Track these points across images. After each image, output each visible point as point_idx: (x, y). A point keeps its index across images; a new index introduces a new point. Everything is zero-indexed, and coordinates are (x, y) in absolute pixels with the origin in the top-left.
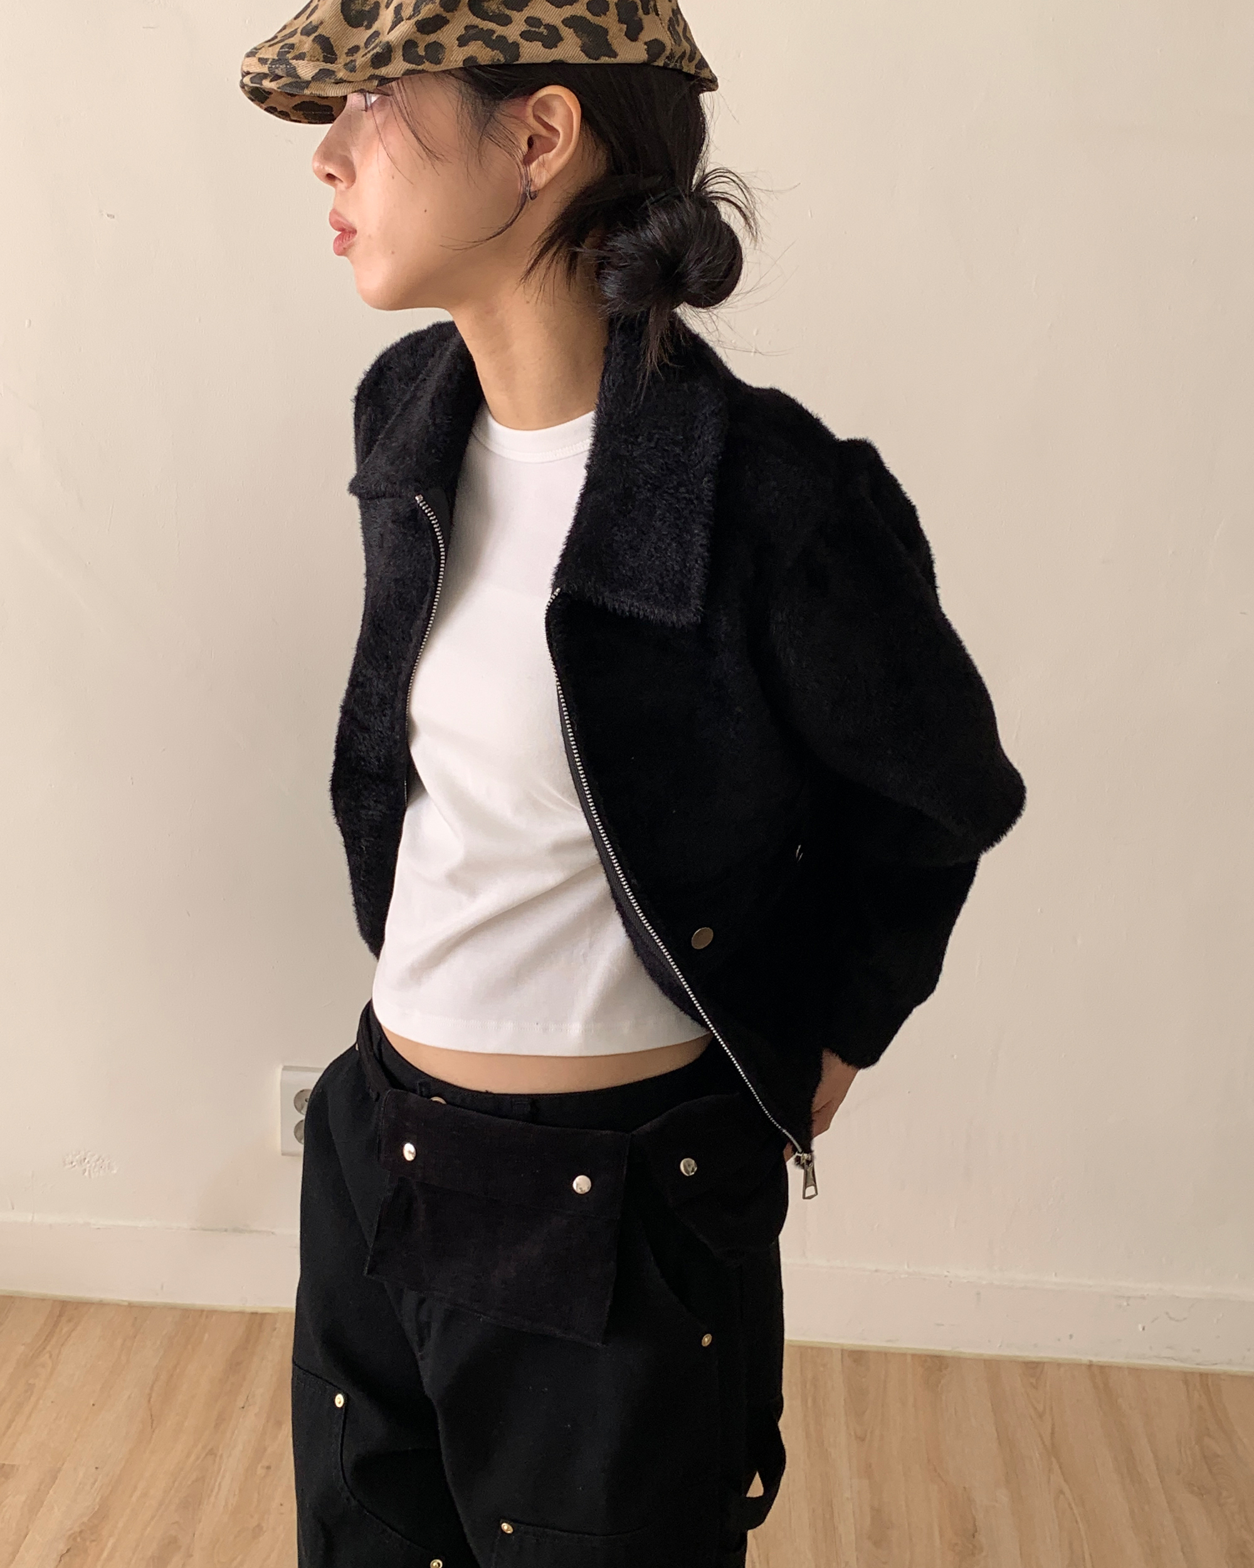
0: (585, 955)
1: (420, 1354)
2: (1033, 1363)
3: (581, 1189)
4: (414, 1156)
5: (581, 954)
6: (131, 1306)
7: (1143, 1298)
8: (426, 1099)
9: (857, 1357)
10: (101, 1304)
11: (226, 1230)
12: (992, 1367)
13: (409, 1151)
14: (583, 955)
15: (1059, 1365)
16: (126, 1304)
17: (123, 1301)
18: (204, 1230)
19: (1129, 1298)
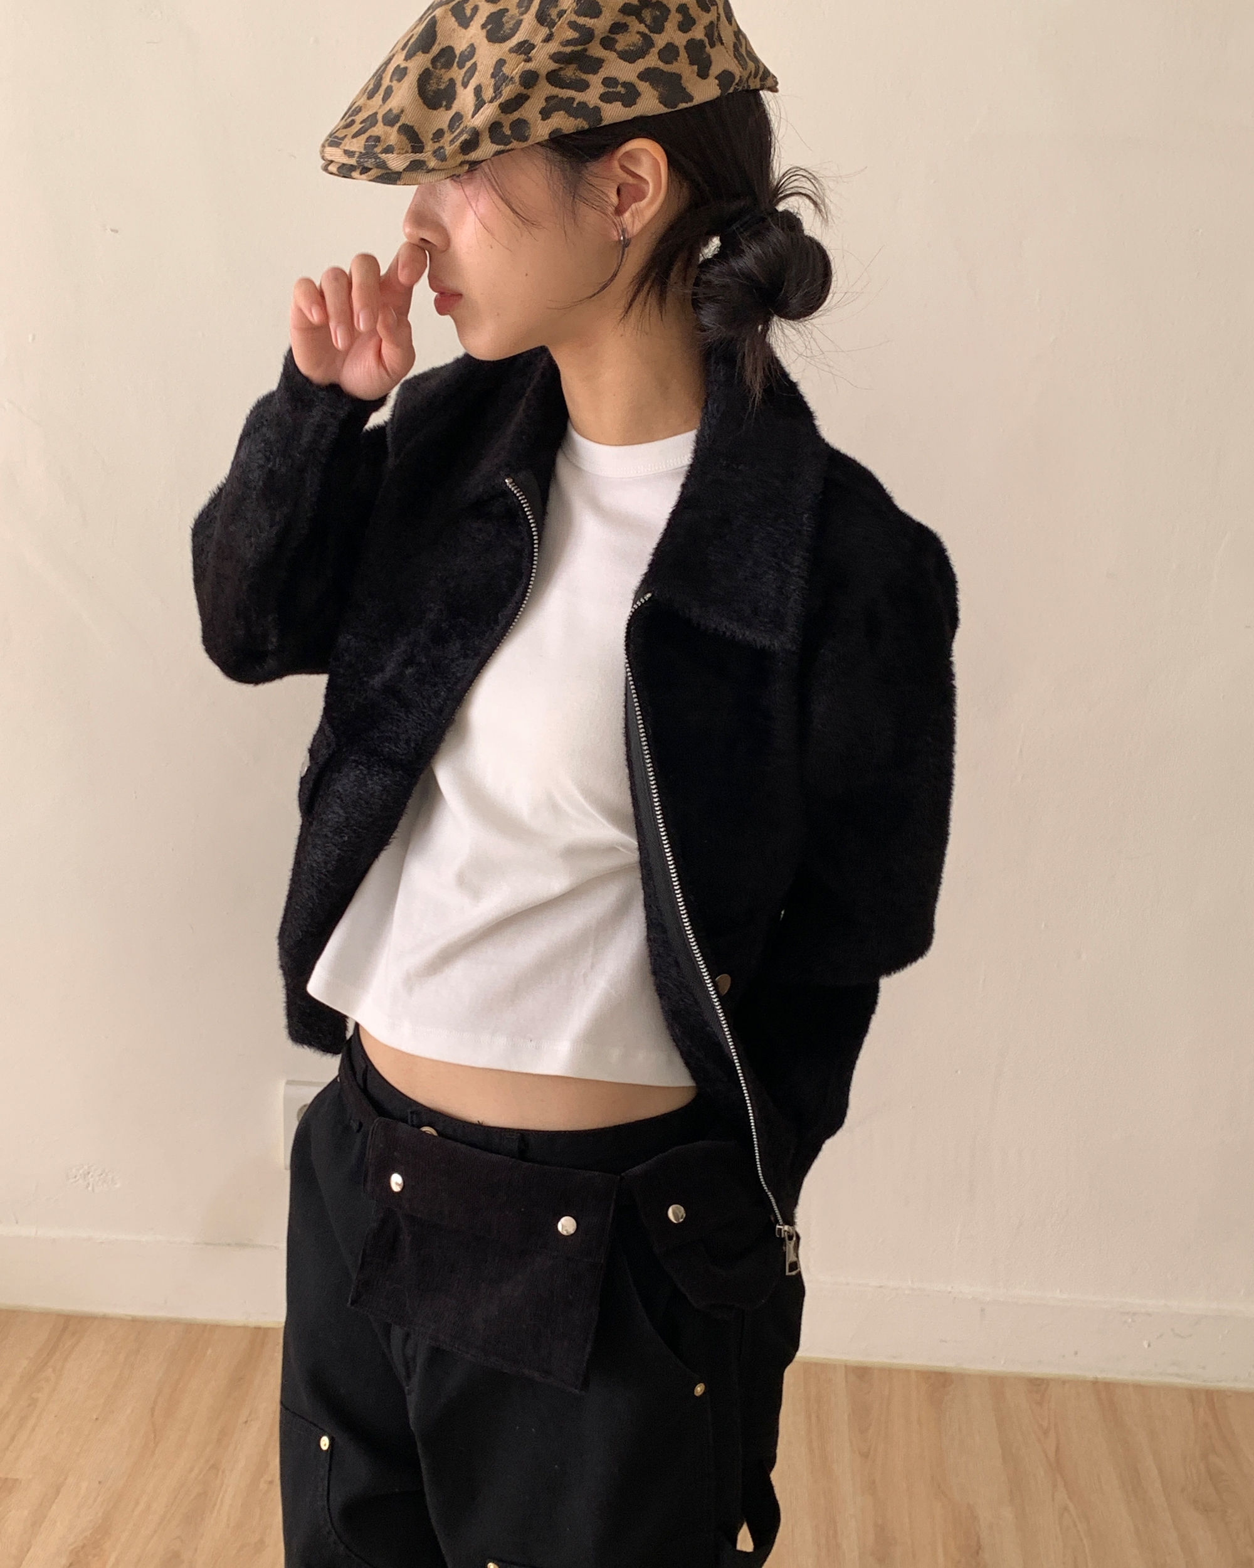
0: (585, 975)
1: (407, 1388)
2: (1037, 1379)
3: (566, 1230)
4: (401, 1187)
5: (582, 973)
6: (134, 1320)
7: (1149, 1315)
8: (416, 1129)
9: (861, 1373)
10: (105, 1318)
11: (229, 1245)
12: (997, 1384)
13: (396, 1181)
14: (584, 974)
15: (1064, 1382)
16: (130, 1318)
17: (126, 1315)
18: (207, 1244)
19: (1134, 1314)
